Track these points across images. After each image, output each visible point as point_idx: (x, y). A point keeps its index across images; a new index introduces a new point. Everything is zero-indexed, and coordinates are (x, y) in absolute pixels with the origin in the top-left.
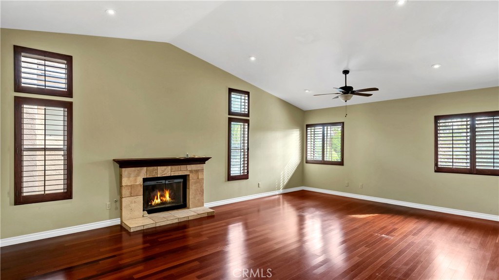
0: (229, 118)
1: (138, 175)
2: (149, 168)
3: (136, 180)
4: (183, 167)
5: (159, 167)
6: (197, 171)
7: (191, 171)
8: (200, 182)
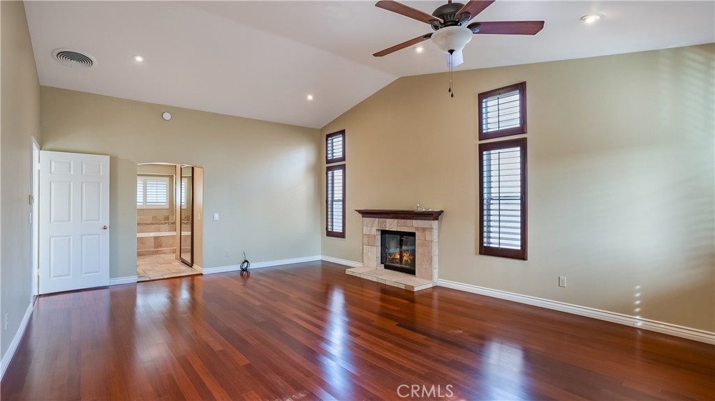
0: (480, 145)
1: (372, 226)
2: (380, 219)
3: (371, 230)
4: (409, 222)
5: (387, 220)
6: (424, 229)
7: (417, 229)
8: (428, 244)
